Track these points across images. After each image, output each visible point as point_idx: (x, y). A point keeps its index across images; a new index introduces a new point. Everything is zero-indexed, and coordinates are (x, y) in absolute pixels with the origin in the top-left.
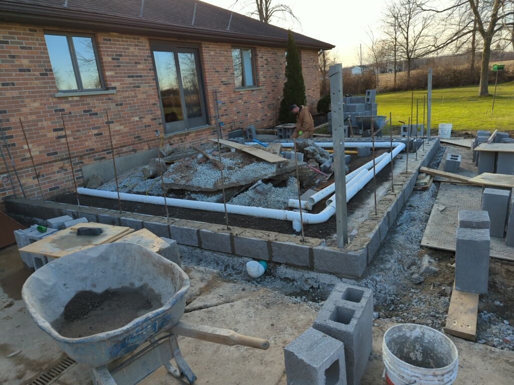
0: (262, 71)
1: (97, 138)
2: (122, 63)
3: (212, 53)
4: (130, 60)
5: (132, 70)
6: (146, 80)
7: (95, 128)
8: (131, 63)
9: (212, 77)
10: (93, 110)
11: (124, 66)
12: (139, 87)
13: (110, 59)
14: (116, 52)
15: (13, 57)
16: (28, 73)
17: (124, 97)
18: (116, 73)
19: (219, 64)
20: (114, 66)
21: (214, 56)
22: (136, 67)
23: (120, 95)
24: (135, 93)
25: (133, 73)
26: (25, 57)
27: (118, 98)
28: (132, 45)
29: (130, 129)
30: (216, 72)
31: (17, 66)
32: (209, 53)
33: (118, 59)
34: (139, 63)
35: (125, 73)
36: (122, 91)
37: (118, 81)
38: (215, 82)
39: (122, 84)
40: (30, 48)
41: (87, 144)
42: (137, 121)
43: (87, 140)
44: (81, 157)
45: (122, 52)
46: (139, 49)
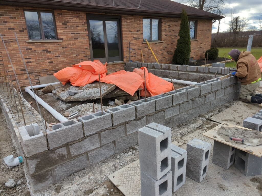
1: (49, 64)
2: (68, 26)
3: (129, 21)
4: (73, 24)
5: (74, 30)
6: (82, 35)
7: (49, 59)
8: (74, 26)
9: (127, 35)
10: (48, 49)
11: (69, 28)
12: (78, 39)
13: (61, 24)
14: (65, 20)
15: (6, 22)
16: (13, 30)
17: (67, 44)
18: (64, 31)
19: (133, 27)
20: (63, 28)
21: (130, 23)
22: (77, 28)
23: (66, 43)
24: (75, 42)
25: (74, 31)
26: (12, 22)
27: (64, 44)
28: (75, 17)
29: (70, 60)
30: (130, 32)
31: (7, 26)
32: (126, 21)
33: (66, 24)
34: (79, 26)
35: (69, 31)
36: (67, 41)
37: (64, 35)
38: (129, 38)
39: (67, 37)
40: (15, 18)
41: (43, 66)
42: (75, 57)
43: (44, 65)
44: (40, 73)
45: (68, 20)
46: (79, 19)
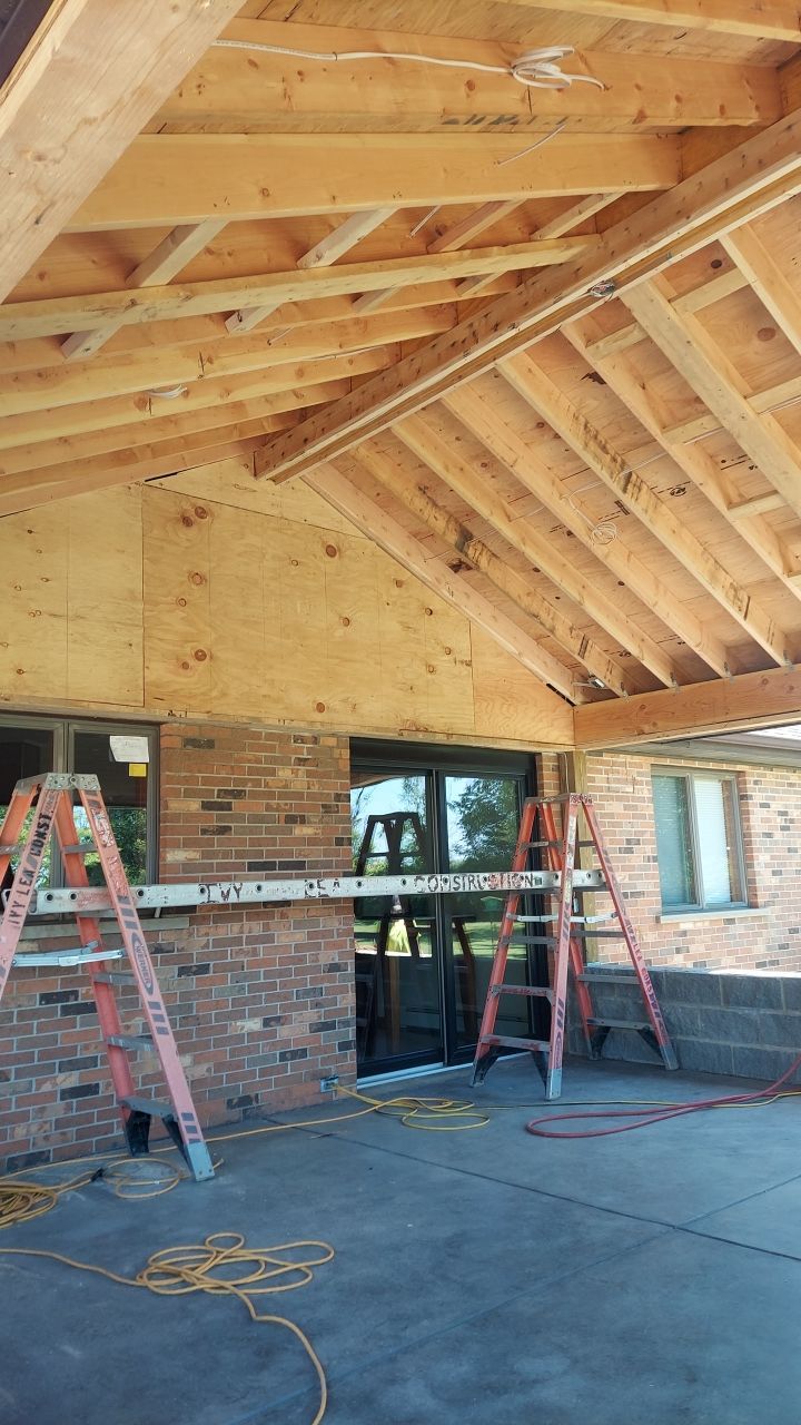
0: (767, 850)
2: (241, 818)
4: (268, 807)
5: (273, 843)
8: (272, 820)
10: (82, 990)
11: (244, 830)
13: (194, 805)
17: (217, 943)
18: (205, 855)
20: (204, 831)
22: (290, 832)
23: (207, 934)
25: (269, 854)
27: (196, 945)
33: (228, 807)
34: (303, 820)
35: (239, 854)
36: (217, 919)
41: (20, 1132)
42: (252, 1035)
45: (245, 782)
